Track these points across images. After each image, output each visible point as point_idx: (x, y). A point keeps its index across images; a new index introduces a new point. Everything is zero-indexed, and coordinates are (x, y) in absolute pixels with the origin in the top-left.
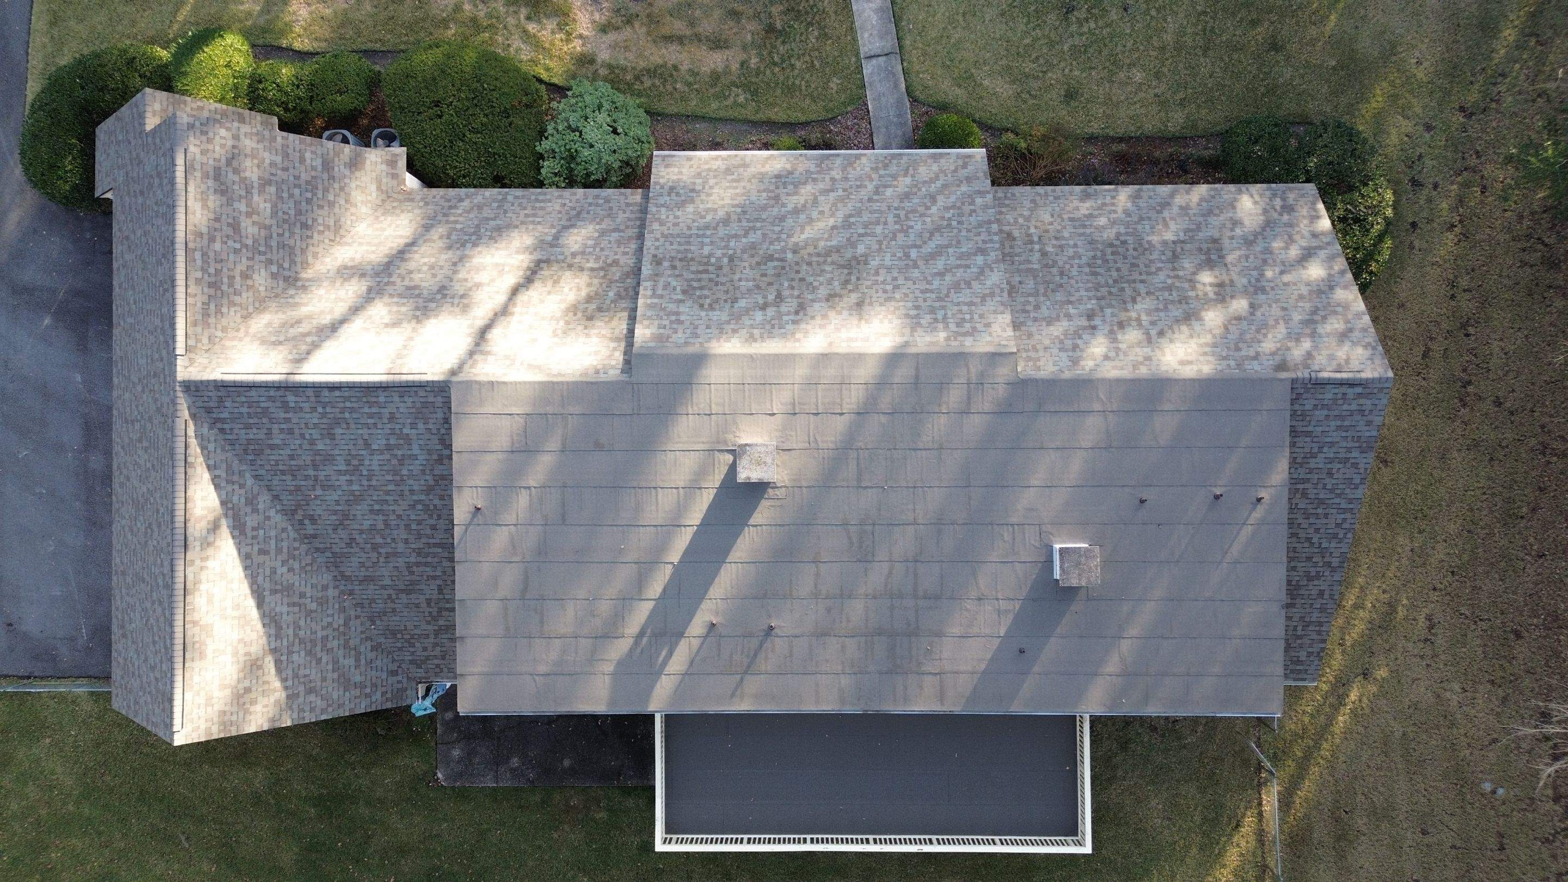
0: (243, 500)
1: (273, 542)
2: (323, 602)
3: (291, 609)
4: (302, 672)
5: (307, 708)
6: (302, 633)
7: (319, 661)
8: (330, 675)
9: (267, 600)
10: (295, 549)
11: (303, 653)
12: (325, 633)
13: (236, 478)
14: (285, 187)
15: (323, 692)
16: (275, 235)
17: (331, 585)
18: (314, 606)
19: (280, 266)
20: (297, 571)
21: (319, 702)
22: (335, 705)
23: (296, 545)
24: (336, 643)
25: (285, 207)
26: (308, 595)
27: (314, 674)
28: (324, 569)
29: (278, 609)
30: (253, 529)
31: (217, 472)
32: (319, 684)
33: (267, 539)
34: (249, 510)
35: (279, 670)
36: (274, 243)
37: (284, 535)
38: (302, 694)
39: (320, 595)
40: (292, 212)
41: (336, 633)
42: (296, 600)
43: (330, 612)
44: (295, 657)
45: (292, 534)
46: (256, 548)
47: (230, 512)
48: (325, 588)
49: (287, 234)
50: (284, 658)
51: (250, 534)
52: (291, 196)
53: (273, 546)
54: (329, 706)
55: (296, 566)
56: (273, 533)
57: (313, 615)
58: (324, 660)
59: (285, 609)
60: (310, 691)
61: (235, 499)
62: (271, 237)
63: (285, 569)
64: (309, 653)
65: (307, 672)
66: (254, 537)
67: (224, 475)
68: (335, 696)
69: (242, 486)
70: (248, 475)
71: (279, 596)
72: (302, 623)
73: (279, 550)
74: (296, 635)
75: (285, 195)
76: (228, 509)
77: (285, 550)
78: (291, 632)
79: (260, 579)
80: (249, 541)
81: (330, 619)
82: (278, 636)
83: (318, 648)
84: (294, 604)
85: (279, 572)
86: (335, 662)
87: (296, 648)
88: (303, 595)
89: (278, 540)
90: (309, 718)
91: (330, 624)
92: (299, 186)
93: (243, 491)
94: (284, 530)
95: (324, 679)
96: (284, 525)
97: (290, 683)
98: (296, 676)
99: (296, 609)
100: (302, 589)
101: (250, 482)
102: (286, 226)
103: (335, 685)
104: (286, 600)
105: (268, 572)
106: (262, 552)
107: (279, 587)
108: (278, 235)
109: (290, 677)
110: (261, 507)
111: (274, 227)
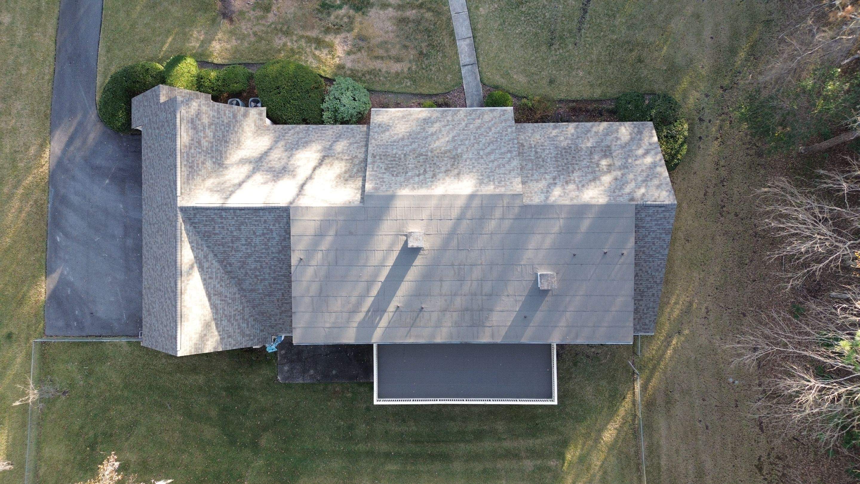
0: (203, 256)
1: (214, 274)
2: (234, 300)
3: (221, 302)
4: (226, 329)
5: (228, 344)
6: (226, 312)
7: (232, 324)
8: (236, 331)
9: (212, 298)
10: (223, 277)
11: (226, 321)
12: (235, 313)
13: (200, 247)
14: (218, 126)
15: (235, 337)
16: (214, 146)
17: (237, 293)
18: (230, 301)
19: (216, 159)
20: (224, 286)
21: (233, 342)
22: (239, 343)
23: (223, 275)
24: (239, 317)
25: (218, 134)
26: (228, 296)
27: (231, 330)
28: (234, 286)
29: (216, 302)
30: (207, 268)
31: (193, 245)
32: (233, 334)
33: (212, 272)
34: (205, 261)
35: (217, 327)
36: (214, 149)
37: (219, 271)
38: (226, 338)
39: (233, 297)
40: (221, 136)
41: (239, 313)
42: (223, 298)
43: (237, 304)
44: (223, 322)
45: (222, 271)
46: (208, 276)
47: (198, 261)
48: (235, 294)
49: (219, 145)
50: (219, 322)
51: (205, 270)
52: (221, 129)
53: (214, 276)
54: (237, 343)
55: (223, 284)
56: (214, 270)
57: (230, 305)
58: (234, 324)
59: (219, 302)
60: (229, 337)
61: (200, 256)
62: (213, 146)
63: (219, 285)
64: (229, 321)
65: (228, 329)
66: (207, 272)
67: (195, 246)
68: (239, 339)
69: (202, 250)
70: (204, 246)
71: (217, 296)
72: (226, 308)
73: (217, 277)
74: (223, 313)
75: (218, 129)
76: (197, 260)
77: (219, 277)
78: (221, 312)
79: (209, 289)
80: (205, 273)
81: (237, 307)
82: (216, 313)
83: (232, 319)
84: (223, 300)
85: (217, 287)
86: (239, 325)
87: (224, 319)
88: (226, 297)
89: (216, 273)
90: (229, 348)
91: (237, 309)
92: (224, 125)
93: (202, 253)
94: (218, 269)
95: (234, 332)
96: (219, 267)
97: (221, 333)
98: (223, 330)
99: (224, 302)
100: (226, 294)
101: (205, 249)
102: (219, 142)
103: (239, 335)
104: (219, 298)
105: (212, 287)
106: (210, 278)
107: (217, 293)
108: (216, 146)
109: (222, 330)
110: (209, 259)
111: (214, 143)
